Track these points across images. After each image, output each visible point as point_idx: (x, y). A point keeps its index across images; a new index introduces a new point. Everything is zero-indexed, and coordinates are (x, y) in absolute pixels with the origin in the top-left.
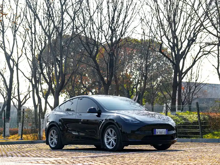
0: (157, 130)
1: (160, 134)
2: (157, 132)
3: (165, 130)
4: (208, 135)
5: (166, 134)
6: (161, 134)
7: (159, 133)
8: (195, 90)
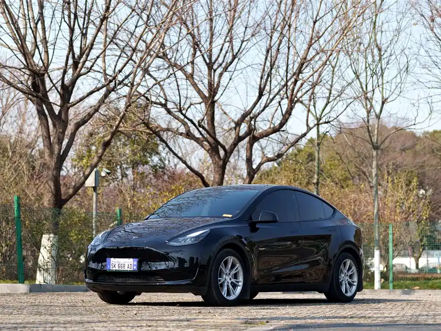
0: (112, 259)
1: (120, 269)
2: (113, 265)
3: (131, 260)
5: (132, 269)
6: (123, 269)
7: (117, 266)
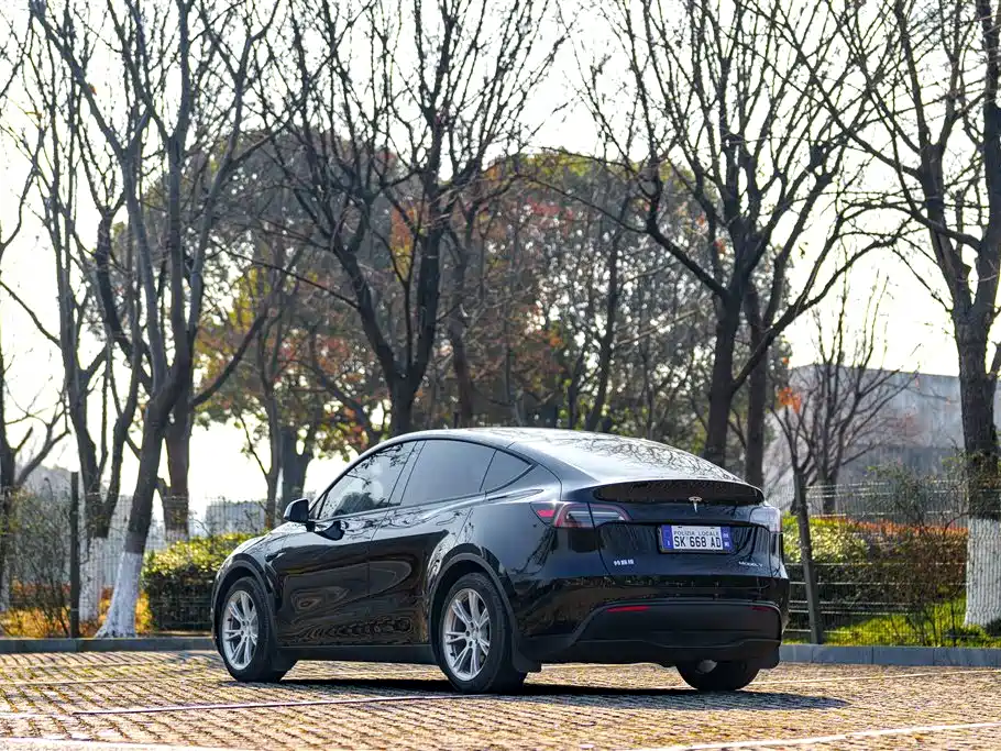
4: (859, 630)
8: (853, 412)
